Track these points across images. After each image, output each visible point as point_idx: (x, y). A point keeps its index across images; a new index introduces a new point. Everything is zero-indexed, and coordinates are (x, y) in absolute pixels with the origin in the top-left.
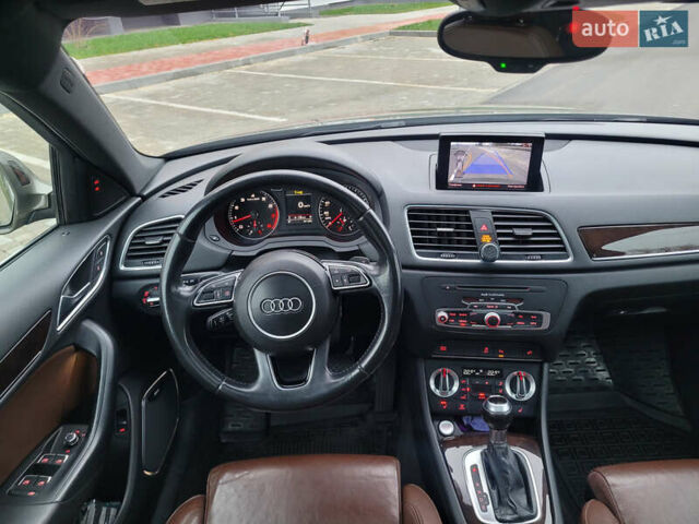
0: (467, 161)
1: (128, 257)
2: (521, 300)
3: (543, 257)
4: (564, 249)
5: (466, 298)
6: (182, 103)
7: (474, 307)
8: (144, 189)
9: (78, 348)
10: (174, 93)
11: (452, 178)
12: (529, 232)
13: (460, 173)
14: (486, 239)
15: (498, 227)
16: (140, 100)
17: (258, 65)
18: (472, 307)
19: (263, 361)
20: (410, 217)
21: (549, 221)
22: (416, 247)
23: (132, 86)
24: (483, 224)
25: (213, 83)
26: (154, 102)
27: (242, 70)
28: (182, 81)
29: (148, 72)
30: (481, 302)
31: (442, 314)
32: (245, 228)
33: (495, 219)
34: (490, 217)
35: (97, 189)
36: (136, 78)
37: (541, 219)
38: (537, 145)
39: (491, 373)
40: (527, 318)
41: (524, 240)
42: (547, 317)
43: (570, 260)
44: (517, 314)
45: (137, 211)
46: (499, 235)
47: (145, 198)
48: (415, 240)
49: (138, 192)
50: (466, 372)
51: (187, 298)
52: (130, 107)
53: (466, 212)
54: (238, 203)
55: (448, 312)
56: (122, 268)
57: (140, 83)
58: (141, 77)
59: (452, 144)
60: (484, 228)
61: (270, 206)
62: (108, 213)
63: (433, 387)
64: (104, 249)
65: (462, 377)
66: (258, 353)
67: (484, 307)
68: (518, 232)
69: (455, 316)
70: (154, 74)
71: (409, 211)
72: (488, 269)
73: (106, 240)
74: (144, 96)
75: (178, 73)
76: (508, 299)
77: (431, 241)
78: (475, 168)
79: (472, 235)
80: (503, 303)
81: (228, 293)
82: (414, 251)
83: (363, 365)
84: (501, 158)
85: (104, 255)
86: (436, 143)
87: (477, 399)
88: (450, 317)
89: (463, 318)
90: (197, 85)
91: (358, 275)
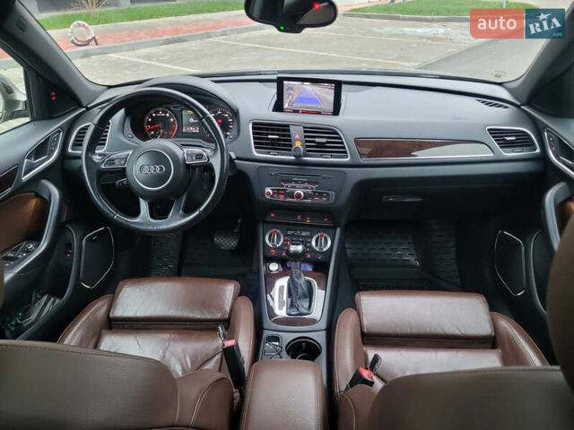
0: (295, 94)
1: (74, 145)
2: (317, 183)
3: (332, 157)
4: (345, 152)
5: (283, 181)
6: (168, 63)
7: (288, 187)
8: (89, 103)
9: (37, 196)
10: (162, 56)
11: (286, 106)
12: (324, 140)
13: (291, 103)
14: (298, 144)
15: (306, 137)
16: (136, 60)
17: (233, 36)
18: (287, 187)
19: (144, 206)
20: (253, 128)
21: (337, 133)
22: (256, 148)
23: (132, 48)
24: (297, 135)
25: (195, 48)
26: (147, 62)
27: (220, 39)
28: (171, 46)
29: (144, 38)
30: (293, 184)
31: (268, 190)
32: (155, 133)
33: (305, 132)
34: (302, 130)
35: (54, 98)
36: (134, 42)
37: (332, 132)
38: (338, 85)
39: (304, 234)
40: (321, 195)
41: (320, 145)
42: (333, 194)
43: (347, 159)
44: (314, 192)
45: (83, 116)
46: (307, 141)
47: (88, 109)
48: (255, 143)
49: (84, 105)
50: (289, 233)
51: (97, 163)
52: (127, 65)
53: (288, 126)
54: (151, 117)
55: (272, 190)
56: (70, 150)
57: (139, 46)
58: (138, 41)
59: (285, 82)
60: (297, 137)
61: (172, 120)
62: (60, 116)
63: (267, 241)
64: (58, 137)
65: (286, 235)
66: (141, 200)
67: (295, 187)
68: (317, 140)
69: (277, 192)
70: (148, 40)
71: (254, 124)
72: (299, 163)
73: (59, 132)
74: (139, 57)
75: (167, 39)
76: (309, 183)
77: (267, 144)
78: (300, 100)
79: (290, 141)
80: (306, 185)
81: (123, 162)
82: (254, 150)
83: (201, 209)
84: (316, 94)
85: (58, 140)
86: (275, 84)
87: (287, 245)
88: (274, 193)
89: (282, 194)
90: (182, 50)
91: (202, 155)
